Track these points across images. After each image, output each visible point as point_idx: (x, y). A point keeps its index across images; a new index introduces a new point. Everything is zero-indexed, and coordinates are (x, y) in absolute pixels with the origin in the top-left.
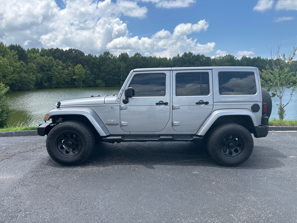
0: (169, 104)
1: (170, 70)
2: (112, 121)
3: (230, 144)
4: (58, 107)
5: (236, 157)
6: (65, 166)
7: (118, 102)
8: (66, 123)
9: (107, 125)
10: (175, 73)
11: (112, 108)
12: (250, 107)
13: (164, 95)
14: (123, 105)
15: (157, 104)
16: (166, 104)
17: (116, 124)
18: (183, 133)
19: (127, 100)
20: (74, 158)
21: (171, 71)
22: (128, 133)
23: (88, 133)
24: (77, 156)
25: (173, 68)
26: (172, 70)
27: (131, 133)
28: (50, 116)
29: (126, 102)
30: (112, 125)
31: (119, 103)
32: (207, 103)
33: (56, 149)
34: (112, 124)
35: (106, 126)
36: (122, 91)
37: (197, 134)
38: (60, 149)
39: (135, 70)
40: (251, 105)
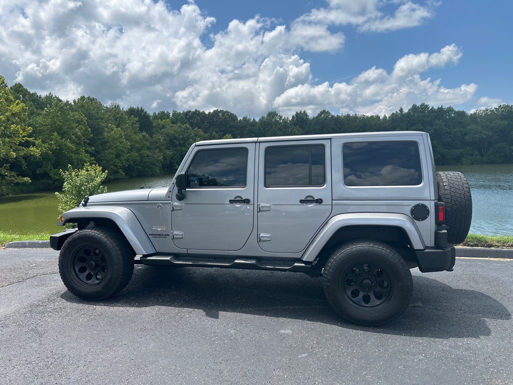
0: (252, 202)
1: (256, 142)
2: (159, 229)
3: (366, 281)
4: (85, 205)
5: (377, 307)
7: (169, 197)
9: (152, 236)
10: (263, 147)
11: (159, 208)
12: (408, 210)
13: (243, 183)
14: (176, 203)
15: (232, 202)
16: (247, 201)
17: (165, 235)
18: (278, 256)
21: (258, 144)
22: (185, 251)
23: (116, 248)
25: (261, 139)
26: (260, 142)
27: (190, 252)
28: (65, 220)
29: (181, 197)
32: (319, 201)
34: (159, 235)
35: (150, 237)
37: (302, 258)
38: (78, 273)
40: (411, 207)
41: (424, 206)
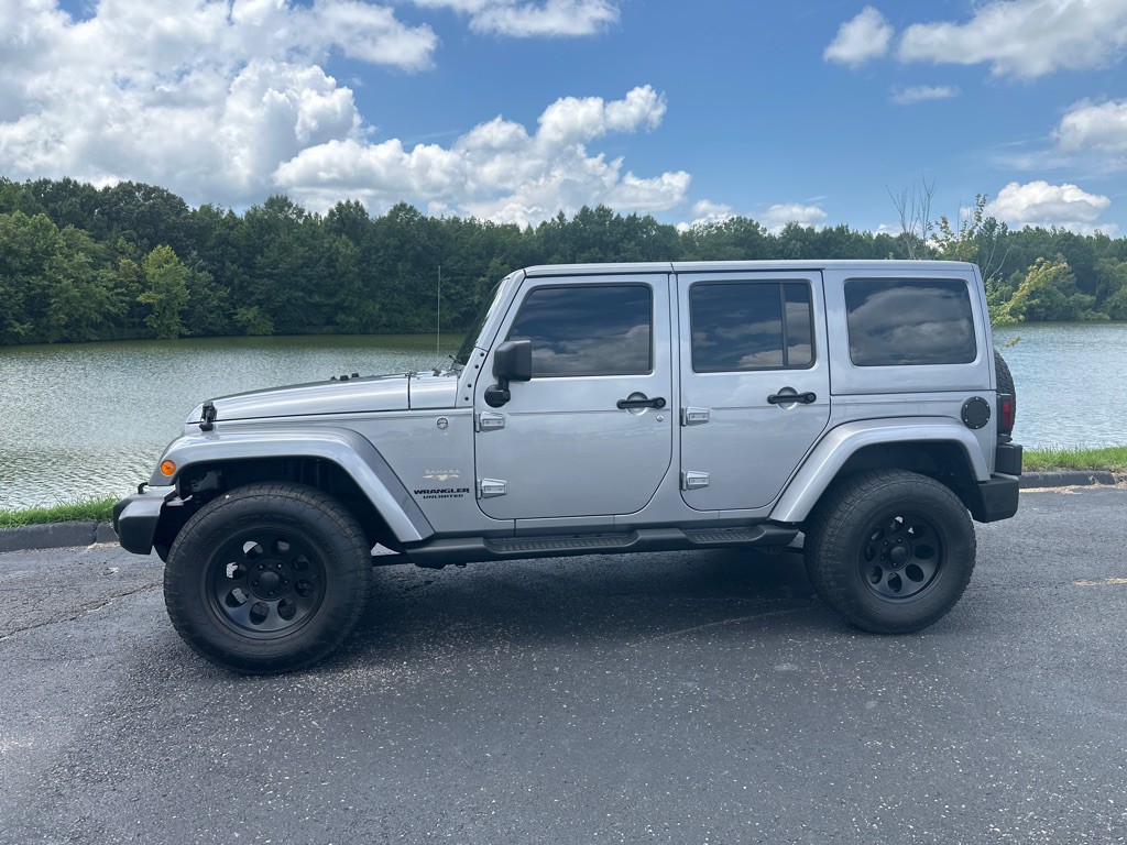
0: (668, 406)
1: (669, 273)
2: (443, 478)
4: (207, 428)
6: (252, 676)
7: (467, 399)
8: (252, 493)
9: (423, 495)
10: (686, 282)
11: (442, 426)
12: (956, 409)
13: (647, 368)
14: (486, 412)
15: (622, 405)
16: (658, 404)
17: (458, 490)
18: (722, 517)
19: (507, 390)
20: (292, 639)
21: (672, 276)
22: (508, 525)
23: (348, 531)
24: (304, 629)
25: (678, 265)
26: (677, 273)
27: (521, 525)
28: (178, 468)
29: (497, 399)
30: (440, 494)
31: (470, 402)
32: (808, 398)
33: (207, 608)
34: (444, 491)
35: (419, 498)
36: (482, 355)
37: (773, 517)
38: (226, 607)
39: (530, 270)
40: (962, 403)
41: (982, 402)
